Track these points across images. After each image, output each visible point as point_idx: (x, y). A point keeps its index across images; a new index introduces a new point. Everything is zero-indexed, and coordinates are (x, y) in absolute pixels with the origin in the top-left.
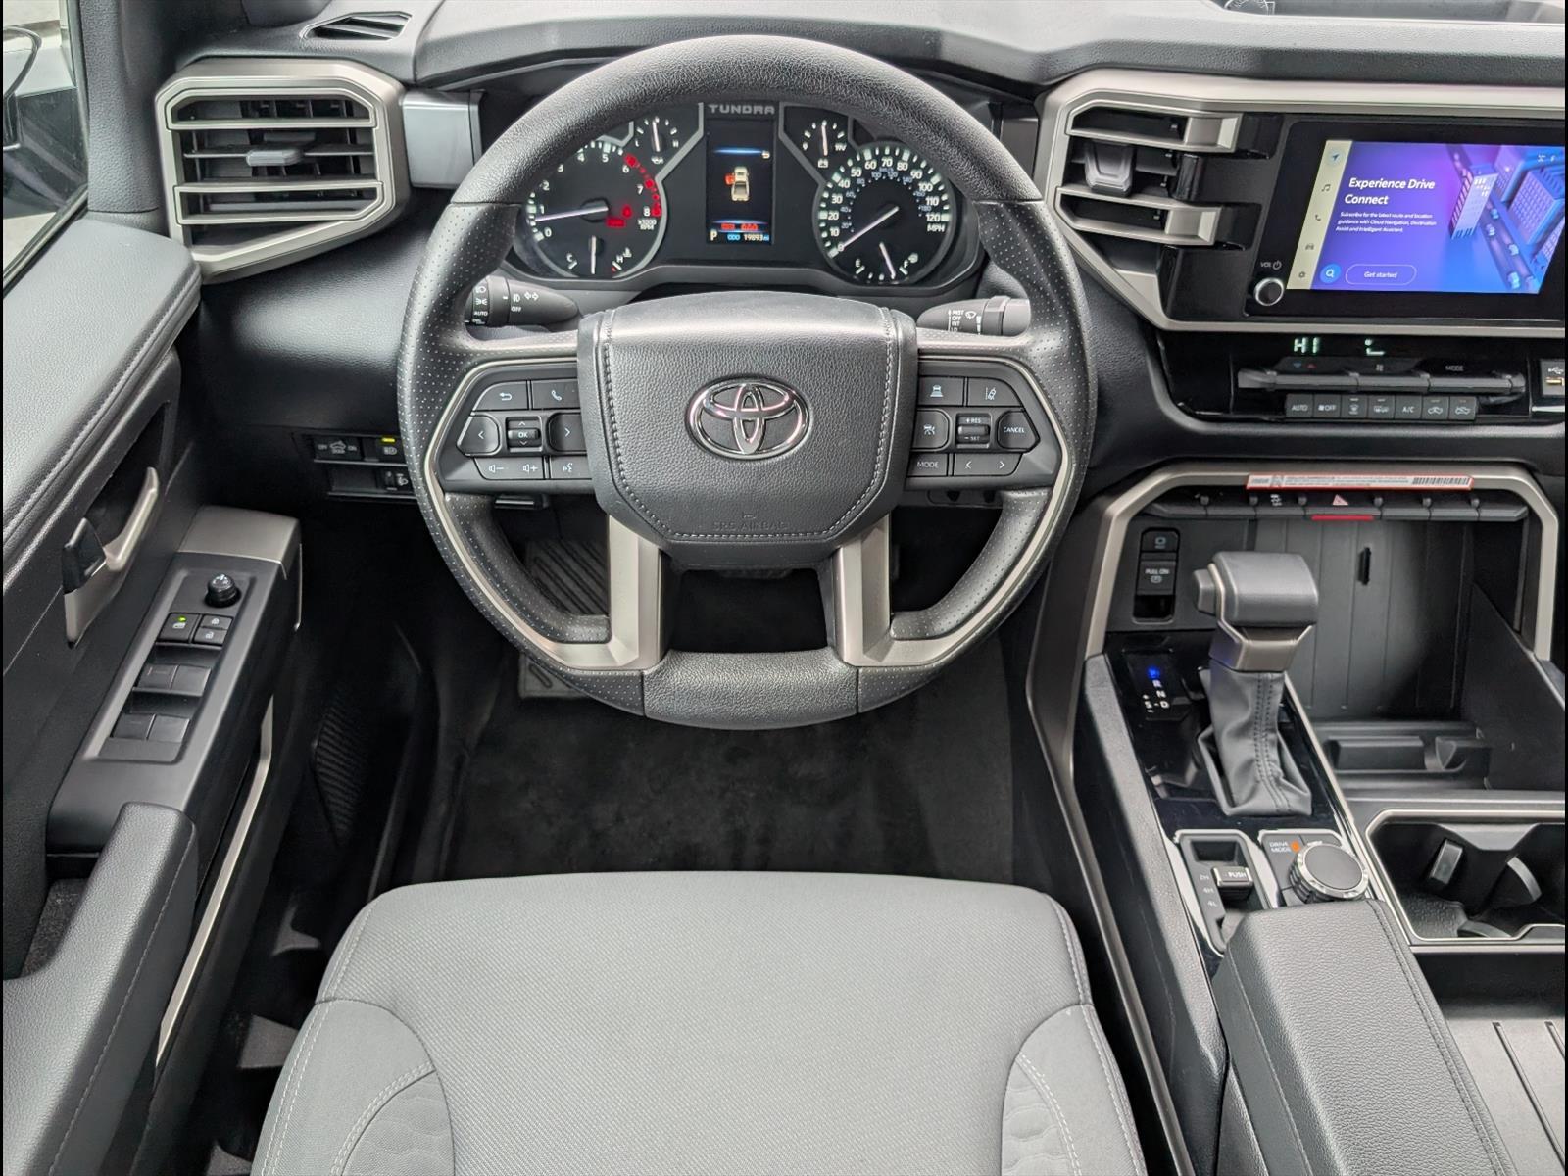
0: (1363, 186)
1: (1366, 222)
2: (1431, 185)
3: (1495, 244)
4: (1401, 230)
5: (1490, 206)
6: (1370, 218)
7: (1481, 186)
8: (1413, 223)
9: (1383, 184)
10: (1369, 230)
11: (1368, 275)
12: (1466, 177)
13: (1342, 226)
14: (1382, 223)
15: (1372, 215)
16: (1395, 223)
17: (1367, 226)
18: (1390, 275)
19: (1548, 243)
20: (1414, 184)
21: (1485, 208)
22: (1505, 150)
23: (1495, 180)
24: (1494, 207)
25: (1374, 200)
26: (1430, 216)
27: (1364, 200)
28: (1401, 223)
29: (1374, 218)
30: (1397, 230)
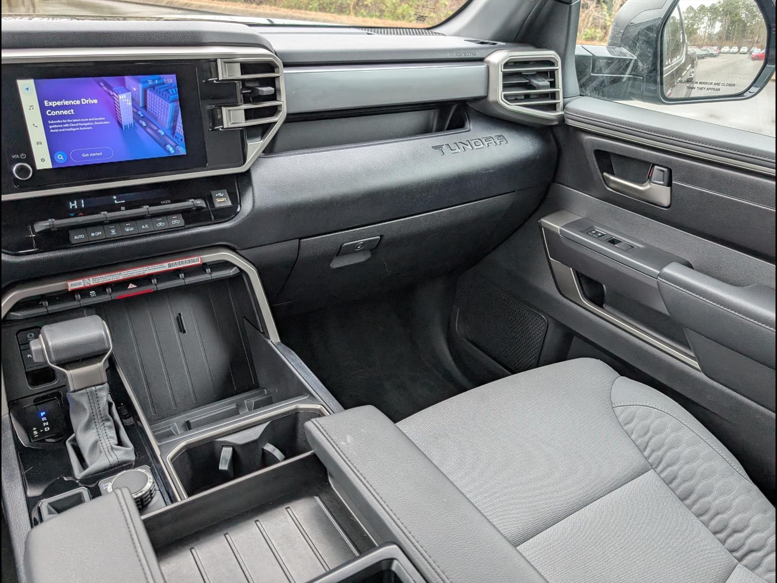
0: (54, 105)
1: (67, 125)
2: (96, 101)
3: (149, 130)
4: (91, 128)
5: (135, 110)
6: (69, 123)
7: (124, 100)
8: (96, 123)
9: (66, 103)
10: (71, 129)
11: (84, 155)
12: (113, 95)
13: (53, 129)
14: (77, 125)
15: (68, 121)
16: (86, 124)
17: (69, 127)
18: (98, 154)
19: (178, 127)
20: (85, 101)
21: (133, 112)
22: (128, 79)
23: (131, 95)
24: (138, 111)
25: (65, 112)
26: (104, 119)
27: (60, 113)
28: (88, 124)
29: (71, 123)
30: (89, 128)
